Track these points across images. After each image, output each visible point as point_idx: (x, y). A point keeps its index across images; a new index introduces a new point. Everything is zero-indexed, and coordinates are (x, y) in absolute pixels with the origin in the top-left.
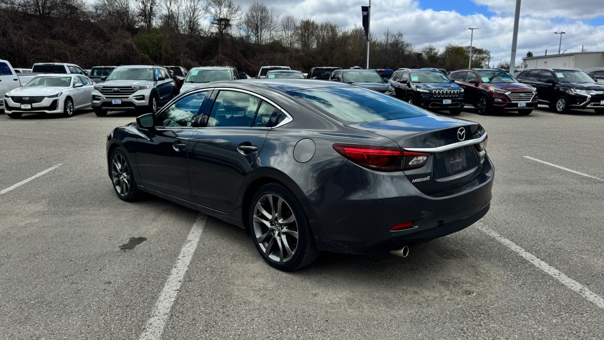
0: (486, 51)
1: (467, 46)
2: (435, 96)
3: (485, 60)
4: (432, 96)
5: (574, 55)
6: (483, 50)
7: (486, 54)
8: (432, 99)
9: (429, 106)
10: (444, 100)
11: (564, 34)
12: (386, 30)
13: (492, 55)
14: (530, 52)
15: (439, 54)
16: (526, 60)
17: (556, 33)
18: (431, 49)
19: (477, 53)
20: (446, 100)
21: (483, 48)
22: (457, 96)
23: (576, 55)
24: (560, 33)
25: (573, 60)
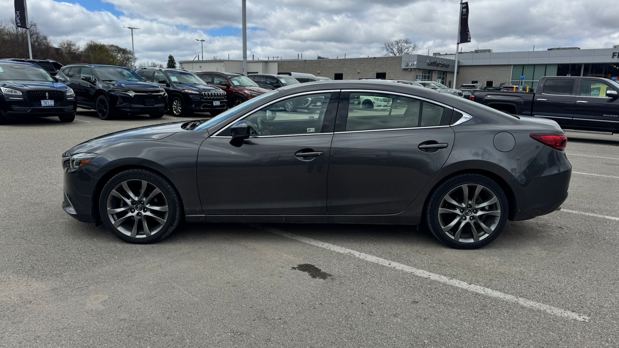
0: (130, 51)
1: (110, 44)
2: (206, 98)
3: (130, 60)
4: (202, 97)
5: (224, 62)
6: (127, 50)
7: (131, 54)
8: (203, 100)
9: (201, 107)
10: (214, 102)
11: (204, 42)
12: (12, 17)
13: (136, 55)
14: (171, 55)
15: (81, 50)
16: (182, 63)
17: (198, 40)
18: (70, 45)
19: (121, 53)
20: (216, 102)
21: (127, 48)
22: (223, 98)
23: (225, 62)
24: (201, 41)
25: (223, 66)
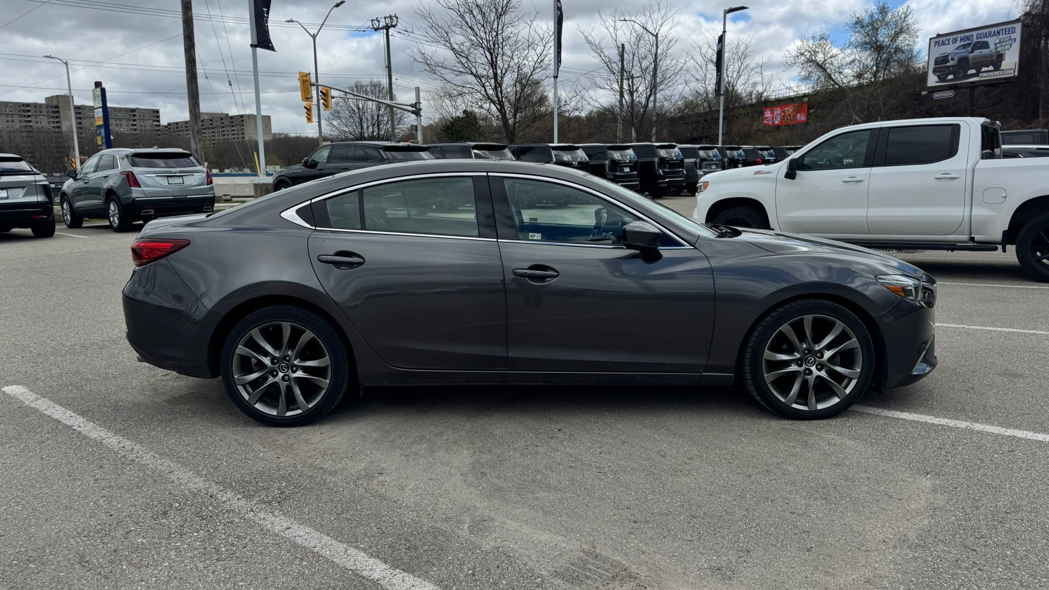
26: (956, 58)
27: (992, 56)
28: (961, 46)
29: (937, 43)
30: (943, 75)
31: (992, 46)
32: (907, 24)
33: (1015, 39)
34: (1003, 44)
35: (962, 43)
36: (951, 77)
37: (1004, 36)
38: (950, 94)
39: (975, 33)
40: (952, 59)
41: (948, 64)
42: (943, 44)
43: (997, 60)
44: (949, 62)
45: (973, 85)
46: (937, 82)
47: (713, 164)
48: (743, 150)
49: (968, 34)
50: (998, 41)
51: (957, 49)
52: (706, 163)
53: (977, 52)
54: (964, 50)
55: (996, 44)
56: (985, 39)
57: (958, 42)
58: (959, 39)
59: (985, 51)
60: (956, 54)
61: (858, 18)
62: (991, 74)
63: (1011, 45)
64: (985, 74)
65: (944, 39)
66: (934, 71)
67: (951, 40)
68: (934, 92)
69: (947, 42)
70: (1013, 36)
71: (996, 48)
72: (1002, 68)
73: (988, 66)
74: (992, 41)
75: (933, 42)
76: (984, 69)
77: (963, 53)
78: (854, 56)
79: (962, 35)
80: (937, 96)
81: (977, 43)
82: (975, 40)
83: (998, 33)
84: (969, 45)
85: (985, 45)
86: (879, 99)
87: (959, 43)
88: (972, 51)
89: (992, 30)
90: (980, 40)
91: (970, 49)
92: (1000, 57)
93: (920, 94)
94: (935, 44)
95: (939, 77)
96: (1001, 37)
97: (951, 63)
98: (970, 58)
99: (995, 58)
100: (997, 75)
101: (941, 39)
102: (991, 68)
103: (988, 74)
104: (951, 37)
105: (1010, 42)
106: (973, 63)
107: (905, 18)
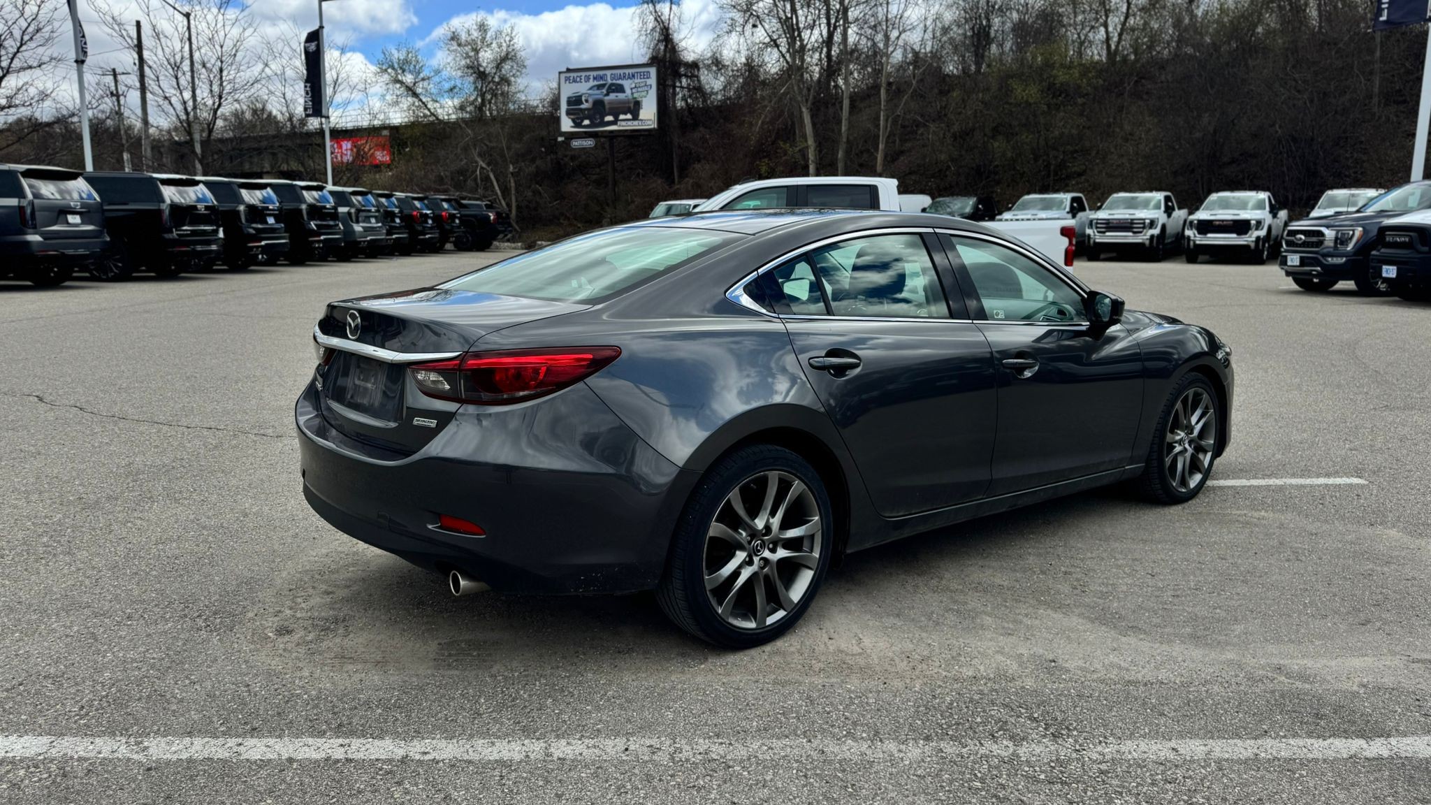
26: (591, 100)
27: (628, 102)
28: (594, 86)
29: (567, 79)
30: (578, 118)
31: (628, 91)
32: (513, 50)
33: (651, 86)
34: (639, 89)
35: (596, 83)
36: (586, 122)
37: (639, 80)
38: (589, 143)
39: (609, 73)
40: (587, 101)
41: (582, 106)
42: (575, 81)
43: (634, 108)
44: (582, 103)
45: (611, 134)
46: (572, 127)
47: (372, 217)
48: (397, 199)
49: (601, 73)
50: (633, 86)
51: (591, 89)
52: (364, 214)
53: (612, 96)
54: (598, 92)
55: (631, 89)
56: (620, 82)
57: (591, 80)
58: (592, 77)
59: (621, 96)
60: (590, 95)
61: (454, 33)
62: (629, 123)
63: (647, 91)
64: (623, 123)
65: (575, 75)
66: (568, 113)
67: (583, 78)
68: (572, 139)
69: (578, 79)
70: (649, 82)
71: (632, 94)
72: (641, 117)
73: (626, 114)
74: (627, 84)
75: (563, 76)
76: (622, 117)
77: (598, 94)
78: (453, 82)
79: (595, 73)
80: (576, 143)
81: (612, 85)
82: (610, 81)
83: (633, 76)
84: (603, 86)
85: (620, 89)
86: (501, 142)
87: (592, 83)
88: (607, 94)
89: (627, 71)
90: (614, 82)
91: (604, 91)
92: (637, 104)
93: (556, 139)
94: (566, 80)
95: (573, 121)
96: (636, 81)
97: (585, 105)
98: (606, 102)
99: (632, 105)
100: (635, 126)
101: (572, 75)
102: (629, 116)
103: (625, 123)
104: (583, 74)
105: (646, 88)
106: (610, 109)
107: (510, 41)
